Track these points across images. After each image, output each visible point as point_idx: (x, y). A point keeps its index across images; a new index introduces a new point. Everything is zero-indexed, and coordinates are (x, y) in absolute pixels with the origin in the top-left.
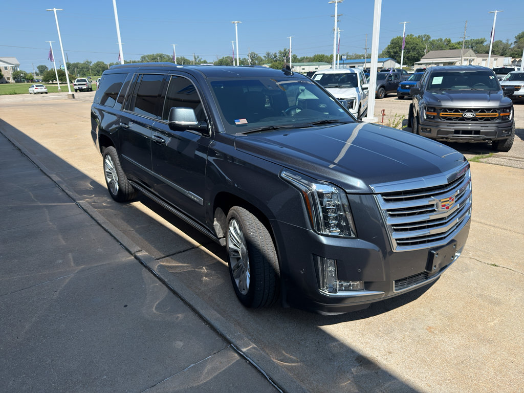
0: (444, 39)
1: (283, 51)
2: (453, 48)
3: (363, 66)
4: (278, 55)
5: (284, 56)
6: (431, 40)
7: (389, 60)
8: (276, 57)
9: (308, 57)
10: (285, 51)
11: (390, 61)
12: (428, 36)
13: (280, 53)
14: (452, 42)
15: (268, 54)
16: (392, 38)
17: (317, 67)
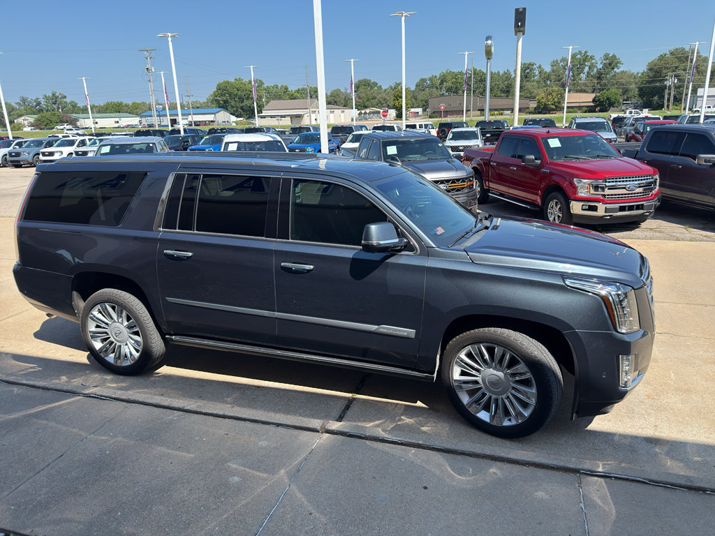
0: (279, 86)
1: (51, 95)
2: (293, 97)
3: (187, 119)
4: (43, 102)
5: (55, 104)
6: (265, 86)
7: (220, 111)
8: (38, 104)
9: (96, 105)
10: (53, 95)
11: (222, 112)
12: (260, 81)
13: (45, 97)
14: (290, 89)
15: (24, 100)
16: (218, 83)
17: (117, 119)
